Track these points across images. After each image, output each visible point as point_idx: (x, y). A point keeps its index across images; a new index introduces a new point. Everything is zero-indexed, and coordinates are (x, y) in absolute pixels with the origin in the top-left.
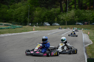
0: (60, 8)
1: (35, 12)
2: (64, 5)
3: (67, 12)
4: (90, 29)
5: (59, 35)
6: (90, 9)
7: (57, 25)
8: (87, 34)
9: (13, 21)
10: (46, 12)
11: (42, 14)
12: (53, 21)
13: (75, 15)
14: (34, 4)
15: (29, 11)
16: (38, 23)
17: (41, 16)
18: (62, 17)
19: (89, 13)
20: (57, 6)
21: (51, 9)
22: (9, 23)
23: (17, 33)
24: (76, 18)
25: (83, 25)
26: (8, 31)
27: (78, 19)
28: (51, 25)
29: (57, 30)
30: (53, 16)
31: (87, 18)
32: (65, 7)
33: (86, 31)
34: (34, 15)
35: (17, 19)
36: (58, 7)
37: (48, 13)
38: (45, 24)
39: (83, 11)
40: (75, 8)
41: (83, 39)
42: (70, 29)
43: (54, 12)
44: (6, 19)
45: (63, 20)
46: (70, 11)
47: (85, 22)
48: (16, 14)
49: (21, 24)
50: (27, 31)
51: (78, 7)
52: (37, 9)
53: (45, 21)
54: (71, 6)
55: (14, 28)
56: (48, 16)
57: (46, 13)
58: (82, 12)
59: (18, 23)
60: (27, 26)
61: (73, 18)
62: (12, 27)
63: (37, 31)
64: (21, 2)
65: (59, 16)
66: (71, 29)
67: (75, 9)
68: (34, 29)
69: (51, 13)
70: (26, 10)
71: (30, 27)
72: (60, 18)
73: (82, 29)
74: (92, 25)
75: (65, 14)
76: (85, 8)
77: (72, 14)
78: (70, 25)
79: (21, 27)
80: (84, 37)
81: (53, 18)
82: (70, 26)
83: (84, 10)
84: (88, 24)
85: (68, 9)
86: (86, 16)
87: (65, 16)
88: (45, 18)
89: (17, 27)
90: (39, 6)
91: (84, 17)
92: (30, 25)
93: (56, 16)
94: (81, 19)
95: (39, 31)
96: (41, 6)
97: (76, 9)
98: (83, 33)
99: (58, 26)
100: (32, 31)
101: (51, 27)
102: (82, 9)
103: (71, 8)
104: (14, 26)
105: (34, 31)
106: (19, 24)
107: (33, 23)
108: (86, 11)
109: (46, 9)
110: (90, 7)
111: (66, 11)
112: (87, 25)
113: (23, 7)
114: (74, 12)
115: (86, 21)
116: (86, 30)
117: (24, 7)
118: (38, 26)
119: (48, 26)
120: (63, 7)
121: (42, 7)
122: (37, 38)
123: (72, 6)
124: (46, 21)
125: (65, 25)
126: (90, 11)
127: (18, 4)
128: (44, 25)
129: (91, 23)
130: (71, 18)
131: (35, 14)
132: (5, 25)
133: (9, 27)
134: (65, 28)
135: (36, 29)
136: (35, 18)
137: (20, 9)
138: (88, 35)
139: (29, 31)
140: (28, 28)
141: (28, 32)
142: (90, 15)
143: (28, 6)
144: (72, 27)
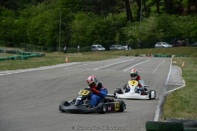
0: (126, 13)
1: (73, 22)
2: (134, 7)
3: (140, 20)
4: (188, 54)
5: (119, 69)
6: (189, 12)
7: (119, 50)
8: (180, 66)
9: (29, 43)
10: (96, 23)
11: (88, 27)
12: (111, 41)
13: (159, 26)
14: (71, 5)
15: (60, 21)
17: (86, 31)
18: (130, 32)
19: (187, 21)
20: (120, 9)
21: (106, 14)
23: (28, 68)
24: (159, 33)
25: (176, 46)
26: (9, 64)
27: (163, 34)
28: (108, 49)
29: (118, 59)
30: (112, 30)
31: (182, 32)
32: (136, 11)
33: (181, 60)
34: (71, 30)
35: (37, 39)
36: (122, 11)
37: (102, 24)
38: (94, 47)
39: (173, 17)
40: (158, 11)
41: (167, 78)
42: (147, 56)
43: (113, 22)
45: (133, 38)
46: (147, 18)
47: (179, 41)
48: (35, 28)
49: (45, 50)
50: (50, 64)
51: (164, 9)
52: (77, 16)
53: (95, 41)
54: (150, 9)
55: (26, 58)
56: (100, 29)
57: (96, 25)
58: (172, 19)
59: (39, 47)
60: (55, 53)
61: (153, 34)
62: (20, 57)
63: (75, 63)
64: (42, 3)
65: (123, 30)
66: (150, 56)
67: (157, 14)
69: (106, 24)
70: (55, 19)
71: (61, 56)
72: (126, 35)
73: (173, 56)
74: (193, 46)
75: (136, 26)
76: (179, 11)
77: (151, 25)
79: (40, 56)
80: (171, 73)
81: (111, 34)
82: (147, 49)
83: (177, 15)
84: (184, 45)
85: (144, 13)
86: (180, 29)
87: (137, 29)
88: (96, 34)
89: (33, 55)
90: (82, 9)
91: (176, 30)
93: (118, 29)
94: (171, 36)
95: (78, 63)
96: (85, 11)
97: (160, 13)
98: (173, 64)
99: (121, 51)
100: (62, 63)
101: (106, 54)
102: (173, 14)
103: (149, 11)
104: (26, 54)
105: (66, 62)
106: (40, 49)
108: (179, 17)
109: (95, 16)
110: (189, 9)
111: (138, 19)
112: (183, 47)
113: (47, 12)
114: (155, 20)
115: (182, 40)
116: (181, 58)
117: (50, 12)
119: (101, 51)
120: (132, 11)
121: (89, 11)
122: (68, 78)
123: (152, 7)
124: (97, 40)
125: (137, 48)
126: (189, 18)
127: (38, 7)
128: (93, 49)
129: (191, 43)
130: (149, 34)
131: (73, 26)
132: (9, 52)
133: (15, 56)
134: (137, 56)
135: (73, 59)
137: (42, 18)
138: (182, 68)
139: (55, 64)
140: (56, 57)
141: (53, 67)
142: (189, 26)
143: (58, 11)
144: (151, 52)
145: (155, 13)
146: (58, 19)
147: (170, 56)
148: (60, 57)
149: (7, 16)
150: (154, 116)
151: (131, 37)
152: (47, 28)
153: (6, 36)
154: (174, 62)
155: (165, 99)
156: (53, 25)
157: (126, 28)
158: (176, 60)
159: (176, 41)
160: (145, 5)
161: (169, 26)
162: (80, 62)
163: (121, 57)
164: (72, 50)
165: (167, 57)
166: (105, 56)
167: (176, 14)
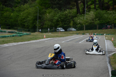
0: (76, 9)
1: (45, 15)
2: (81, 5)
4: (113, 33)
5: (76, 42)
6: (113, 9)
7: (73, 31)
8: (111, 40)
9: (19, 27)
10: (59, 14)
11: (54, 17)
12: (68, 26)
13: (96, 17)
14: (44, 5)
15: (38, 14)
16: (49, 28)
17: (53, 20)
18: (79, 21)
19: (113, 14)
20: (72, 7)
21: (65, 10)
22: (14, 29)
24: (96, 21)
26: (13, 39)
27: (99, 21)
28: (66, 30)
29: (73, 36)
30: (68, 19)
31: (110, 21)
32: (82, 8)
33: (110, 37)
34: (44, 19)
35: (24, 25)
36: (74, 8)
39: (104, 11)
40: (95, 8)
42: (89, 34)
43: (69, 14)
44: (10, 25)
45: (81, 24)
46: (89, 12)
47: (108, 26)
48: (23, 18)
49: (29, 31)
50: (36, 39)
51: (98, 7)
52: (47, 11)
54: (90, 7)
55: (21, 36)
57: (59, 16)
58: (103, 13)
59: (25, 29)
60: (36, 32)
61: (92, 21)
62: (17, 35)
63: (49, 39)
64: (27, 4)
66: (91, 34)
67: (95, 10)
68: (45, 37)
69: (65, 15)
70: (35, 13)
72: (77, 22)
73: (105, 34)
76: (107, 8)
77: (91, 16)
78: (89, 30)
79: (29, 35)
80: (107, 44)
81: (68, 22)
84: (111, 28)
85: (87, 10)
87: (83, 19)
88: (59, 22)
89: (24, 34)
90: (50, 7)
91: (106, 19)
92: (40, 32)
93: (72, 19)
94: (103, 22)
95: (51, 38)
96: (52, 8)
97: (97, 9)
98: (106, 39)
100: (42, 38)
102: (104, 10)
103: (90, 8)
104: (20, 33)
105: (45, 38)
107: (44, 29)
108: (108, 12)
109: (59, 11)
110: (113, 7)
111: (84, 13)
112: (110, 29)
113: (30, 9)
114: (94, 13)
116: (110, 35)
117: (32, 9)
118: (50, 32)
119: (62, 31)
120: (80, 8)
122: (49, 48)
123: (92, 6)
124: (60, 25)
125: (83, 30)
126: (114, 12)
127: (25, 6)
128: (57, 30)
130: (90, 22)
131: (45, 17)
132: (9, 32)
133: (15, 34)
134: (83, 34)
135: (48, 36)
136: (46, 22)
137: (27, 12)
139: (39, 39)
140: (37, 35)
141: (38, 41)
142: (114, 17)
143: (37, 8)
144: (92, 32)
145: (94, 9)
146: (37, 13)
147: (103, 35)
148: (40, 35)
149: (7, 11)
150: (108, 68)
151: (80, 23)
152: (30, 18)
153: (6, 23)
154: (106, 38)
155: (110, 59)
156: (34, 16)
157: (76, 18)
158: (107, 37)
159: (106, 26)
160: (87, 5)
161: (102, 17)
162: (52, 38)
163: (74, 35)
164: (45, 31)
165: (101, 35)
166: (65, 34)
167: (106, 10)
